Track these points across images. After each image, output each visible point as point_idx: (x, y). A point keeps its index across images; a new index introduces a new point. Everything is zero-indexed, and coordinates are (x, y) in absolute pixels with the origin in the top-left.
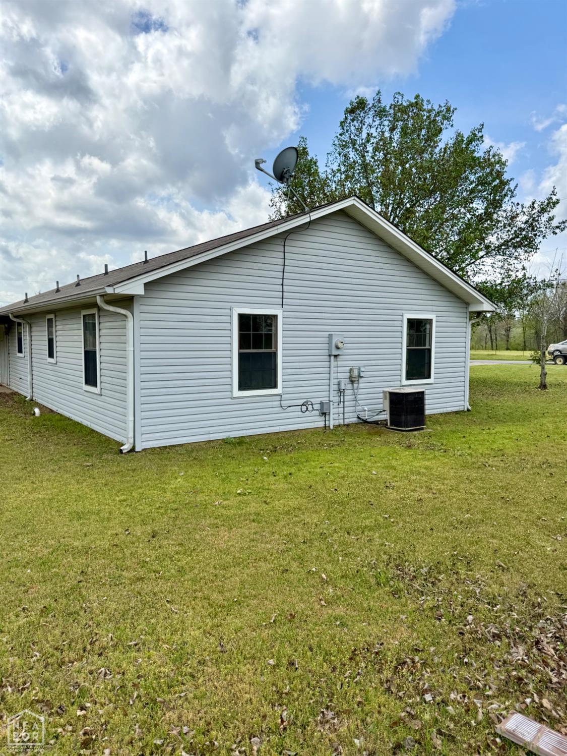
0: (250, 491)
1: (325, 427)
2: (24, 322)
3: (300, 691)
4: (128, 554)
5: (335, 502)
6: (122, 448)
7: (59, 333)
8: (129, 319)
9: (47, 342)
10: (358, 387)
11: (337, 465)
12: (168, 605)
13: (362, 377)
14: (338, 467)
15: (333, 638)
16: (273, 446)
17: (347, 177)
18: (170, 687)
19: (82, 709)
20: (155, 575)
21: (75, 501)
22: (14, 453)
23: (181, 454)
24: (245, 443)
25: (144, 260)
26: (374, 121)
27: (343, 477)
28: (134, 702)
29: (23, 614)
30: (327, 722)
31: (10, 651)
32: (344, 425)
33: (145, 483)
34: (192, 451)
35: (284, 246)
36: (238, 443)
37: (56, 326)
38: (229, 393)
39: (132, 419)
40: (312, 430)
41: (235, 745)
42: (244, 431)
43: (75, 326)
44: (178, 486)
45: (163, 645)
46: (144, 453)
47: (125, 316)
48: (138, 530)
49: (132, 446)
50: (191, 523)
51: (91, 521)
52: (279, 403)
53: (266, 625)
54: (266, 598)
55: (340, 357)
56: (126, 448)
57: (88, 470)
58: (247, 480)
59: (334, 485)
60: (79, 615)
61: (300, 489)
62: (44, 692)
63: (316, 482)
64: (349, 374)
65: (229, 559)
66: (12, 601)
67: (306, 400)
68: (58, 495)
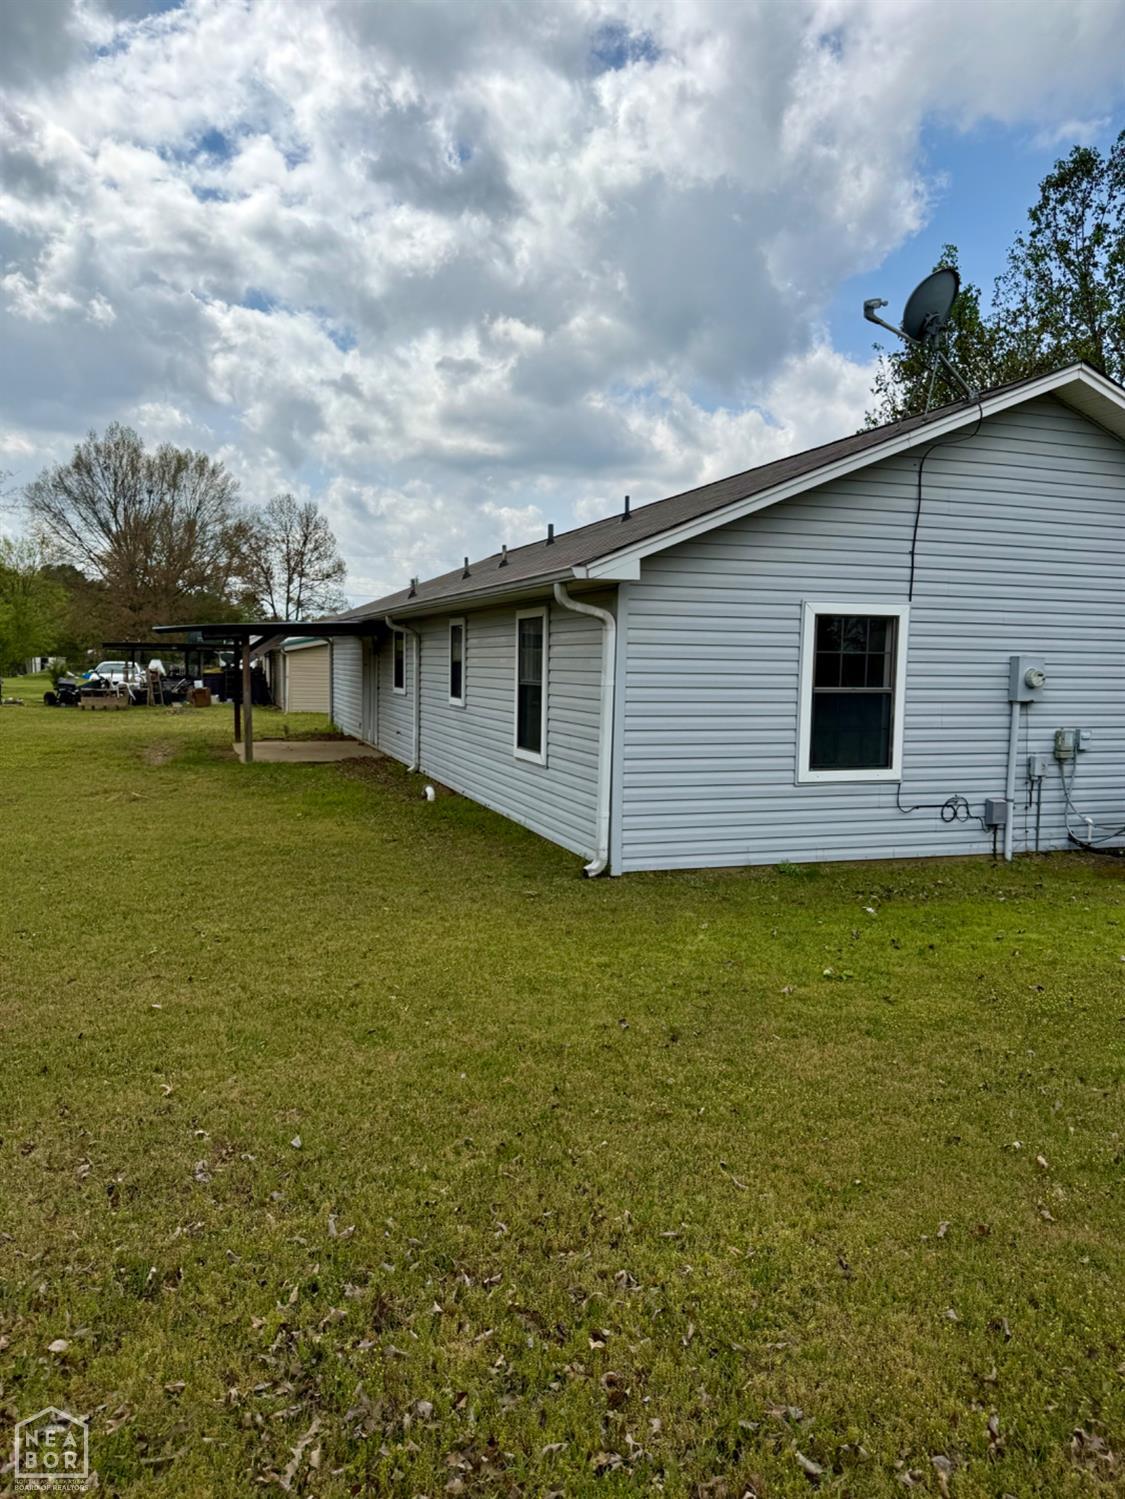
0: (850, 973)
1: (994, 854)
2: (409, 632)
3: (1023, 1382)
4: (632, 1068)
5: (1044, 1014)
6: (587, 868)
7: (471, 652)
8: (609, 627)
9: (450, 668)
10: (1073, 771)
11: (1034, 936)
12: (725, 1173)
13: (1083, 751)
14: (1038, 942)
15: (1080, 1288)
16: (882, 887)
17: (1044, 325)
18: (753, 1327)
19: (597, 1337)
20: (690, 1113)
21: (520, 958)
22: (403, 863)
23: (695, 888)
24: (823, 877)
25: (623, 511)
26: (1112, 197)
27: (1054, 963)
28: (689, 1341)
29: (466, 1153)
30: (1090, 1455)
31: (456, 1214)
32: (1038, 853)
33: (639, 937)
34: (716, 884)
35: (920, 472)
36: (807, 875)
37: (467, 639)
38: (791, 774)
39: (607, 814)
40: (965, 859)
41: (902, 1463)
42: (820, 853)
43: (503, 639)
44: (702, 948)
45: (729, 1248)
46: (625, 880)
47: (602, 621)
48: (644, 1025)
49: (605, 865)
50: (740, 1022)
51: (556, 997)
52: (894, 798)
53: (928, 1240)
54: (921, 1188)
55: (1034, 706)
56: (594, 867)
57: (533, 903)
58: (840, 951)
59: (1035, 978)
60: (563, 1167)
61: (960, 979)
62: (526, 1296)
63: (992, 967)
64: (1052, 744)
65: (832, 1101)
66: (444, 1126)
67: (953, 796)
68: (489, 944)
